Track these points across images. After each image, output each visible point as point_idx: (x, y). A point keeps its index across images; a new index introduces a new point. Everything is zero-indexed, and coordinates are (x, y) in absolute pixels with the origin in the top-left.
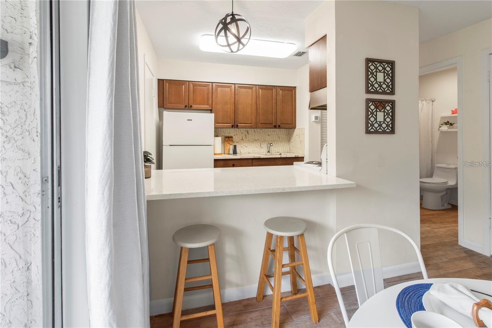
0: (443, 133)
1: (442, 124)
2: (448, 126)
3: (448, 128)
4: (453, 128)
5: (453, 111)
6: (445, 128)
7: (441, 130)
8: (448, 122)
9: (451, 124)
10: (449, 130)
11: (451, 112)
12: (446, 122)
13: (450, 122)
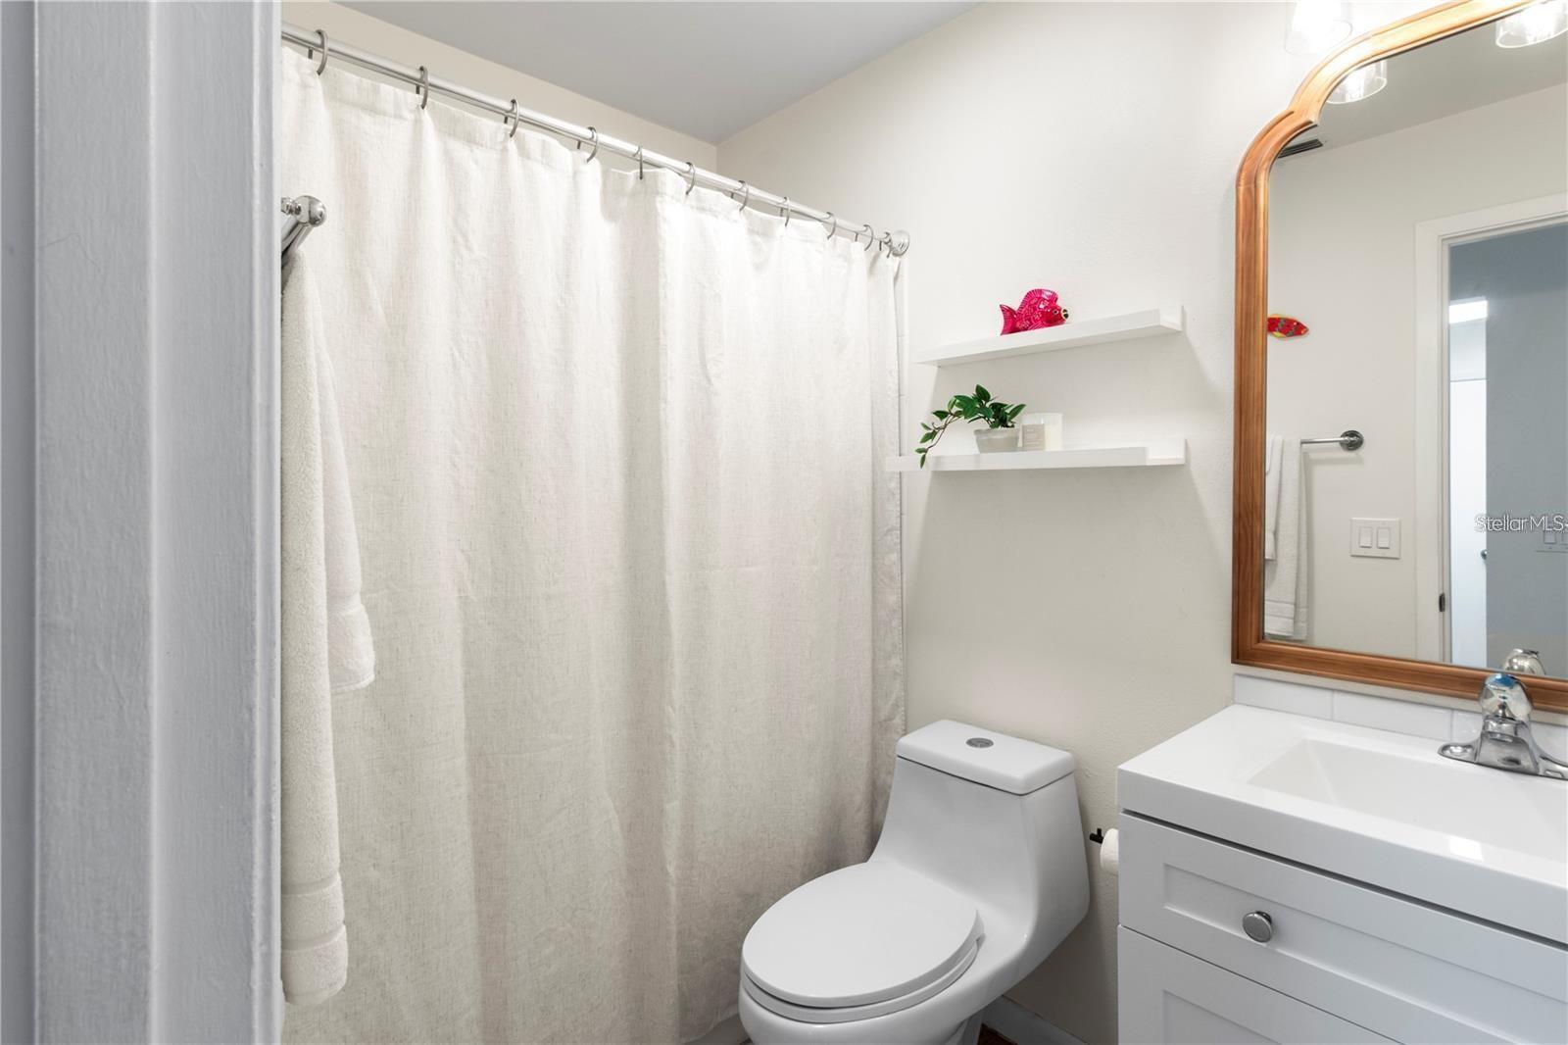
0: (947, 480)
1: (941, 414)
2: (978, 432)
3: (980, 444)
4: (1011, 446)
5: (1008, 312)
6: (961, 444)
7: (938, 459)
8: (982, 394)
9: (1001, 416)
10: (985, 455)
11: (1000, 321)
12: (971, 393)
13: (996, 397)
